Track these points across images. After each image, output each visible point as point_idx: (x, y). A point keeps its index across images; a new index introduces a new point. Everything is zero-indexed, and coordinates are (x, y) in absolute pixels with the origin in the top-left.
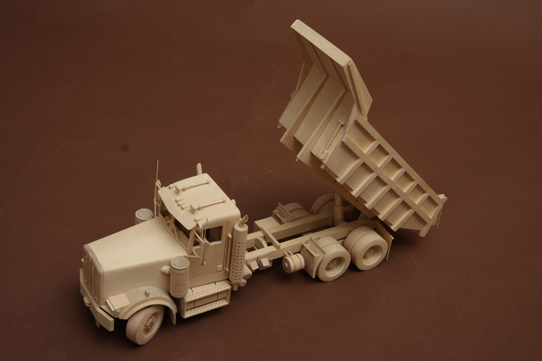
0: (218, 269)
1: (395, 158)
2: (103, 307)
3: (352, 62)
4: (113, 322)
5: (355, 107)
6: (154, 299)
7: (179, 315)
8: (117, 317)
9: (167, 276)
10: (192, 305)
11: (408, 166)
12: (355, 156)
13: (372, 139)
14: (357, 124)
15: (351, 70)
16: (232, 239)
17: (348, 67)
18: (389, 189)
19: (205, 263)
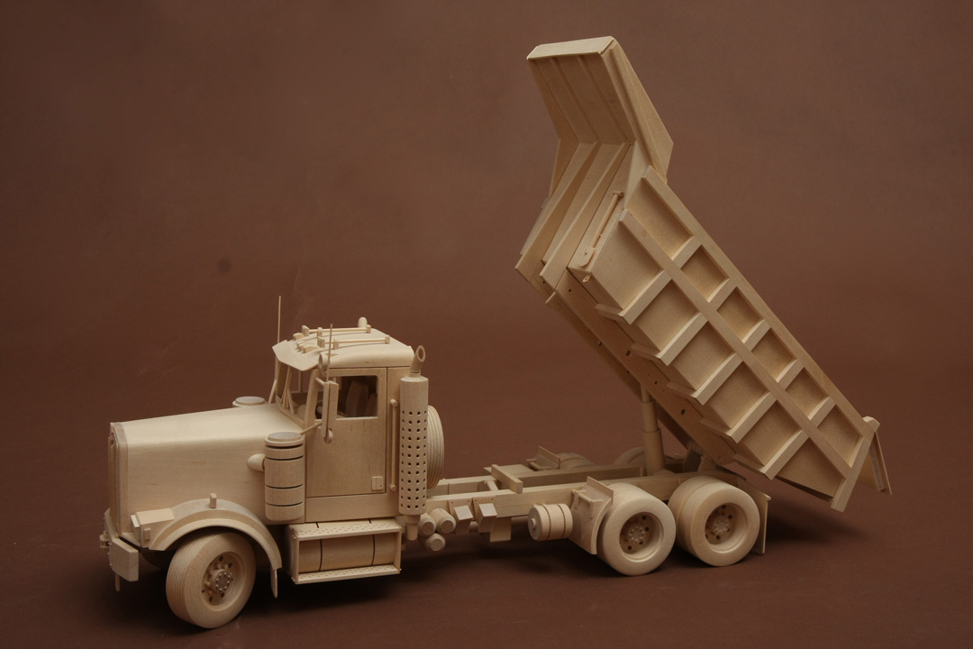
0: (374, 483)
1: (740, 288)
2: (126, 535)
3: (616, 43)
4: (137, 556)
5: (637, 151)
6: (226, 514)
7: (285, 574)
8: (144, 547)
9: (258, 473)
10: (314, 556)
11: (774, 316)
12: (651, 265)
13: (683, 233)
14: (646, 188)
15: (618, 59)
16: (398, 408)
17: (611, 54)
18: (738, 363)
19: (331, 434)
